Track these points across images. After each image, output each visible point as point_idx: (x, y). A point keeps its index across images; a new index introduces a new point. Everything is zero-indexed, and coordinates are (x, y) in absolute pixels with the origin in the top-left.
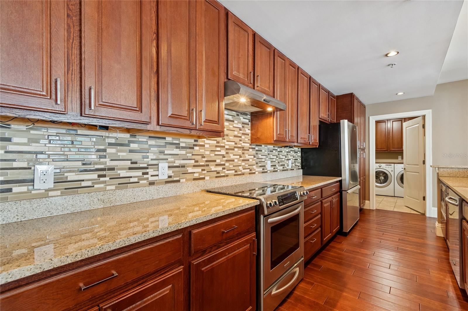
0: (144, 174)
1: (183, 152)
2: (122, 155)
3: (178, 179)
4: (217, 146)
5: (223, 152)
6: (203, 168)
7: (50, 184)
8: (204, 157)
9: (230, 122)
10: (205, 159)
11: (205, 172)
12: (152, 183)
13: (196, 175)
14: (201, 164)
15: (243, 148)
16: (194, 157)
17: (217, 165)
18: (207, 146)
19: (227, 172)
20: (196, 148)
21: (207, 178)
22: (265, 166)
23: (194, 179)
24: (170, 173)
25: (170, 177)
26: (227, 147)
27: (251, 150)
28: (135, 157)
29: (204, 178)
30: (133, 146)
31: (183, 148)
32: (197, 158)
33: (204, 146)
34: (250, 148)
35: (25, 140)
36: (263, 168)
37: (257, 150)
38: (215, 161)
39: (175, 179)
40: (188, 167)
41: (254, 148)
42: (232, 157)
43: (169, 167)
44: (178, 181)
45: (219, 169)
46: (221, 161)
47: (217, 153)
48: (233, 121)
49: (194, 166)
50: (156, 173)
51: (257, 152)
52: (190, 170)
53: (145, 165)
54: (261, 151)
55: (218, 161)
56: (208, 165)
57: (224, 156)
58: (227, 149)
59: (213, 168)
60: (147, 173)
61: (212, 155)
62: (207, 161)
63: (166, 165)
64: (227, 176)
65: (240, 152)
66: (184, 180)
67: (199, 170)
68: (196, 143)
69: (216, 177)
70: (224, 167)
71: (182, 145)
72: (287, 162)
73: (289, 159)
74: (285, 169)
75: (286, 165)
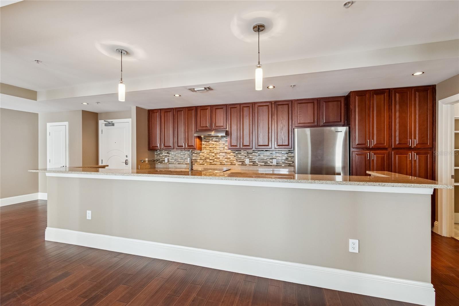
2: (179, 156)
4: (210, 152)
5: (213, 155)
6: (204, 160)
7: (167, 162)
8: (204, 157)
9: (217, 142)
11: (205, 162)
12: (186, 164)
13: (201, 163)
14: (203, 159)
15: (226, 153)
16: (200, 156)
17: (210, 160)
18: (205, 152)
19: (215, 163)
20: (201, 153)
21: (205, 164)
22: (244, 162)
23: (200, 164)
26: (215, 152)
27: (232, 153)
28: (182, 156)
29: (204, 164)
30: (182, 154)
31: (196, 153)
32: (201, 157)
33: (204, 152)
34: (231, 152)
35: (164, 153)
36: (242, 162)
37: (237, 153)
38: (209, 158)
40: (197, 160)
41: (235, 152)
42: (218, 156)
45: (212, 161)
47: (210, 155)
48: (219, 141)
49: (200, 160)
50: (187, 161)
51: (237, 154)
53: (184, 159)
54: (241, 153)
55: (211, 158)
56: (206, 160)
57: (214, 156)
58: (215, 153)
59: (208, 161)
61: (208, 156)
62: (205, 158)
65: (224, 154)
66: (196, 164)
67: (202, 161)
68: (201, 152)
69: (210, 164)
70: (214, 160)
71: (195, 152)
72: (271, 160)
73: (273, 159)
74: (268, 165)
75: (269, 162)
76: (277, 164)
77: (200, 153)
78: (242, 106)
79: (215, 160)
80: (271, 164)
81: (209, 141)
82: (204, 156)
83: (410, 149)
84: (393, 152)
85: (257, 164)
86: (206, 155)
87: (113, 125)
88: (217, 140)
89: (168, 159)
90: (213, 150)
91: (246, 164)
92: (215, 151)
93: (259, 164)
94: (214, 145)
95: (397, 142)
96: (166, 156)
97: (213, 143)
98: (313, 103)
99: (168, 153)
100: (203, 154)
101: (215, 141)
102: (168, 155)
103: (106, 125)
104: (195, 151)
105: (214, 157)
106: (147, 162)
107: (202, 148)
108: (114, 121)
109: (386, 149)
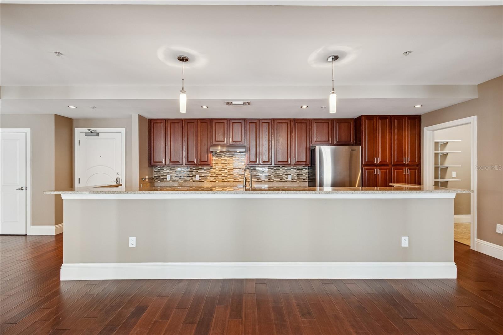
0: (191, 178)
1: (206, 171)
3: (203, 181)
4: (222, 169)
5: (226, 171)
7: (170, 180)
9: (230, 158)
10: (216, 174)
11: (216, 179)
12: (194, 181)
14: (214, 176)
16: (210, 173)
17: (222, 176)
18: (216, 169)
19: (228, 180)
21: (217, 181)
22: (260, 178)
23: (211, 181)
24: (200, 178)
25: (200, 180)
26: (228, 169)
29: (215, 181)
32: (211, 173)
35: (166, 170)
36: (257, 179)
38: (222, 175)
39: (202, 181)
40: (208, 176)
42: (232, 173)
43: (200, 176)
44: (204, 181)
45: (224, 178)
46: (225, 175)
47: (222, 171)
48: (233, 157)
49: (210, 176)
50: (195, 178)
51: (252, 170)
52: (209, 178)
53: (192, 176)
54: (256, 170)
56: (217, 176)
58: (228, 170)
59: (220, 178)
60: (192, 178)
61: (220, 172)
63: (198, 176)
64: (229, 181)
65: (238, 171)
66: (206, 181)
67: (213, 178)
68: (211, 168)
69: (222, 181)
70: (227, 177)
71: (205, 169)
72: (286, 176)
73: (288, 175)
74: (283, 180)
75: (284, 178)
76: (292, 180)
77: (211, 170)
78: (261, 122)
79: (229, 176)
80: (286, 180)
81: (221, 157)
82: (215, 173)
83: (405, 165)
84: (393, 168)
85: (273, 180)
86: (217, 171)
87: (98, 135)
88: (231, 155)
89: (171, 176)
90: (226, 166)
91: (261, 180)
92: (228, 167)
93: (274, 180)
94: (228, 161)
95: (396, 160)
96: (168, 173)
97: (226, 158)
98: (328, 123)
99: (171, 169)
100: (214, 171)
101: (228, 157)
102: (171, 171)
103: (87, 135)
104: (205, 167)
105: (227, 173)
106: (147, 180)
107: (214, 164)
108: (99, 130)
109: (387, 165)
